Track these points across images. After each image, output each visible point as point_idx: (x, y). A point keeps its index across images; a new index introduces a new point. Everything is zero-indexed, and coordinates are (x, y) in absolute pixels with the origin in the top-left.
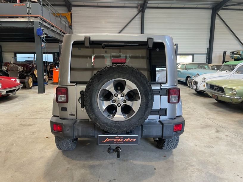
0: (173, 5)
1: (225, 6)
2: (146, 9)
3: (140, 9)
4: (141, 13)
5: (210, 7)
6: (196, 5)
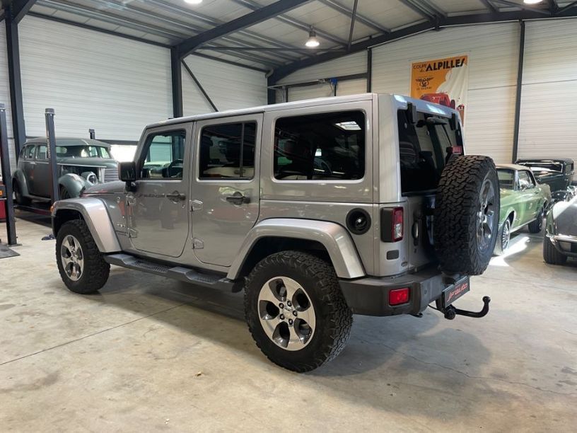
0: (91, 20)
1: (202, 48)
2: (25, 16)
5: (168, 44)
6: (144, 33)
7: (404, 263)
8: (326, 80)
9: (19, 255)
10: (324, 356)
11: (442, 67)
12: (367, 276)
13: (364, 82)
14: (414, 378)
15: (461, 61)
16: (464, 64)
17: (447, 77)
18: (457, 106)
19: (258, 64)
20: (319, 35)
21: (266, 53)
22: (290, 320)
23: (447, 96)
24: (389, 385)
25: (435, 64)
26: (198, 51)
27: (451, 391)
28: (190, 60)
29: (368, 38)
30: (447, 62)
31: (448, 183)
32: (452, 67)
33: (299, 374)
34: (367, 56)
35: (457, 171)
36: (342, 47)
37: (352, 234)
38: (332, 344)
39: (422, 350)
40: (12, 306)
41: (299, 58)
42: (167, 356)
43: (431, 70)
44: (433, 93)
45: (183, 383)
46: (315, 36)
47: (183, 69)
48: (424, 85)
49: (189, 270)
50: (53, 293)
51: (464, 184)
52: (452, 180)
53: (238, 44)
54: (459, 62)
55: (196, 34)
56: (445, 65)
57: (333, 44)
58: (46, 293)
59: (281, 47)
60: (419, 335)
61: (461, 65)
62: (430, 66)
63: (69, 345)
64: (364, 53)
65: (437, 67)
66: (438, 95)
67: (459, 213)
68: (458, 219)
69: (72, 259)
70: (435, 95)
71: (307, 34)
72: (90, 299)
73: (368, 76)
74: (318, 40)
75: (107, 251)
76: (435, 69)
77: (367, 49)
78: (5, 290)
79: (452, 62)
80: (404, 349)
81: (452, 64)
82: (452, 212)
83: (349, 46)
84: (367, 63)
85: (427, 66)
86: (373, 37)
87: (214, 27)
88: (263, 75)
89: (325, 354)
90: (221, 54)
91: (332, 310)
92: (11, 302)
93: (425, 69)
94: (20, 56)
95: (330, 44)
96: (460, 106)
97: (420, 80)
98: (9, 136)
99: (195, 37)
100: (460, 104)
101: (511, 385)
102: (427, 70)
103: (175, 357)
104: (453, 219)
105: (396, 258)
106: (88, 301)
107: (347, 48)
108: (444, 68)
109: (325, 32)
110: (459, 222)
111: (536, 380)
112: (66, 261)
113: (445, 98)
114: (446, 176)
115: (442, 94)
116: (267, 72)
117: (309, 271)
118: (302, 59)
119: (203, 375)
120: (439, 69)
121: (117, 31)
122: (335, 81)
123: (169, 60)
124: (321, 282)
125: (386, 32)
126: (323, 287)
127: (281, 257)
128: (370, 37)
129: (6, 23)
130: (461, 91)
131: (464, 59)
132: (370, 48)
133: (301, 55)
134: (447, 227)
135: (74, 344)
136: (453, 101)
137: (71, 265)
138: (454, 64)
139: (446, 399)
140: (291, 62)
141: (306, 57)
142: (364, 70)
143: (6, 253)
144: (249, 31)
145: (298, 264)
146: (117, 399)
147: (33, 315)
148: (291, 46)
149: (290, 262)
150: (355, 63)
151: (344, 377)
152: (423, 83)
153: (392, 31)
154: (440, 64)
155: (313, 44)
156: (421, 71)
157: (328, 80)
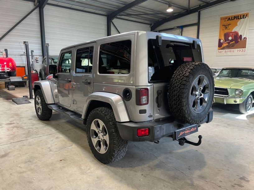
0: (73, 6)
1: (120, 15)
2: (46, 5)
3: (36, 4)
4: (38, 8)
5: (106, 14)
6: (95, 10)
7: (150, 116)
8: (177, 27)
9: (31, 103)
10: (112, 158)
11: (236, 19)
12: (130, 122)
13: (196, 28)
14: (157, 173)
15: (245, 16)
16: (247, 17)
17: (238, 24)
18: (243, 38)
19: (146, 21)
20: (173, 6)
21: (149, 16)
22: (102, 139)
23: (238, 33)
24: (142, 175)
25: (232, 17)
26: (118, 17)
27: (171, 182)
28: (115, 21)
29: (199, 6)
30: (238, 16)
31: (176, 76)
32: (241, 18)
33: (104, 165)
34: (198, 15)
35: (181, 70)
36: (186, 11)
37: (125, 101)
38: (114, 152)
39: (171, 159)
40: (14, 123)
41: (165, 18)
42: (55, 150)
43: (230, 20)
44: (231, 31)
45: (52, 163)
46: (171, 6)
47: (112, 25)
48: (226, 28)
49: (72, 113)
50: (32, 119)
51: (182, 77)
52: (178, 75)
53: (137, 13)
54: (244, 16)
55: (117, 9)
56: (237, 18)
57: (181, 10)
58: (30, 119)
59: (156, 13)
60: (174, 151)
61: (245, 18)
62: (229, 18)
63: (21, 142)
64: (197, 13)
65: (233, 19)
66: (233, 32)
67: (179, 92)
68: (178, 95)
69: (39, 106)
70: (232, 33)
71: (168, 6)
72: (43, 122)
73: (198, 24)
74: (172, 8)
75: (49, 103)
76: (232, 20)
77: (198, 11)
78: (16, 117)
79: (241, 16)
80: (162, 158)
81: (241, 17)
82: (176, 91)
83: (189, 10)
84: (197, 18)
85: (228, 19)
86: (201, 5)
87: (124, 6)
88: (149, 26)
89: (112, 157)
90: (129, 18)
91: (114, 137)
92: (14, 122)
93: (227, 20)
94: (44, 22)
95: (179, 10)
96: (245, 38)
97: (224, 25)
98: (30, 55)
99: (117, 11)
100: (245, 37)
101: (206, 182)
102: (228, 20)
103: (57, 151)
104: (175, 95)
105: (145, 113)
106: (42, 123)
107: (188, 11)
108: (237, 19)
109: (177, 5)
110: (178, 97)
111: (222, 182)
112: (38, 106)
113: (237, 34)
114: (176, 73)
115: (235, 32)
116: (151, 25)
117: (107, 117)
118: (167, 18)
119: (63, 161)
120: (234, 19)
121: (84, 10)
122: (182, 27)
123: (106, 22)
124: (111, 123)
125: (207, 3)
126: (111, 125)
127: (98, 110)
128: (200, 5)
129: (39, 9)
130: (245, 30)
131: (247, 15)
132: (200, 11)
133: (166, 16)
134: (173, 99)
135: (23, 141)
136: (241, 36)
137: (39, 108)
138: (242, 17)
139: (166, 186)
140: (162, 20)
141: (169, 17)
142: (196, 21)
143: (26, 102)
144: (139, 6)
145: (103, 114)
146: (22, 167)
147: (18, 128)
148: (161, 12)
149: (100, 112)
150: (192, 18)
151: (123, 168)
152: (226, 27)
153: (211, 2)
154: (235, 17)
155: (170, 10)
156: (225, 21)
157: (178, 27)
